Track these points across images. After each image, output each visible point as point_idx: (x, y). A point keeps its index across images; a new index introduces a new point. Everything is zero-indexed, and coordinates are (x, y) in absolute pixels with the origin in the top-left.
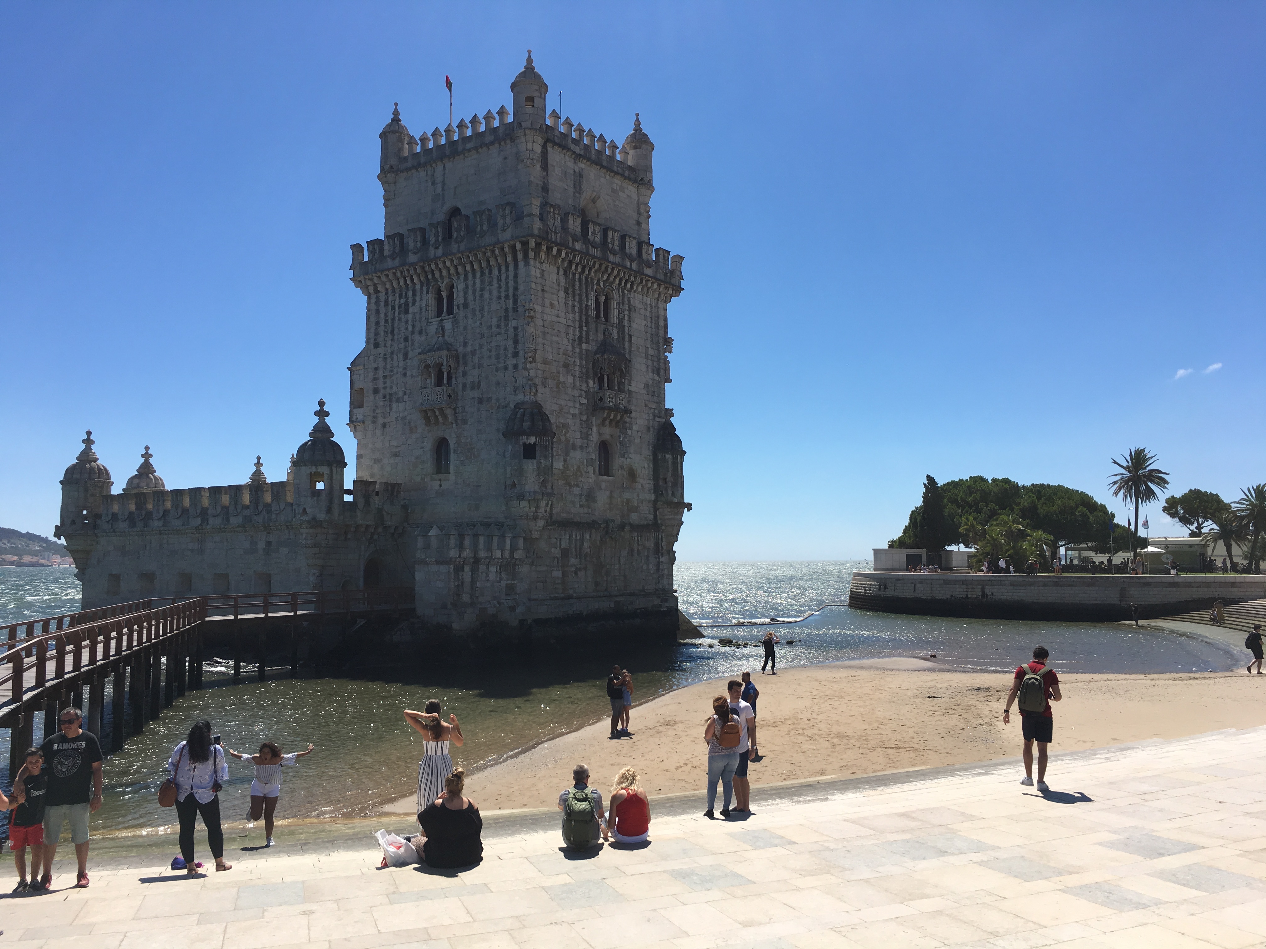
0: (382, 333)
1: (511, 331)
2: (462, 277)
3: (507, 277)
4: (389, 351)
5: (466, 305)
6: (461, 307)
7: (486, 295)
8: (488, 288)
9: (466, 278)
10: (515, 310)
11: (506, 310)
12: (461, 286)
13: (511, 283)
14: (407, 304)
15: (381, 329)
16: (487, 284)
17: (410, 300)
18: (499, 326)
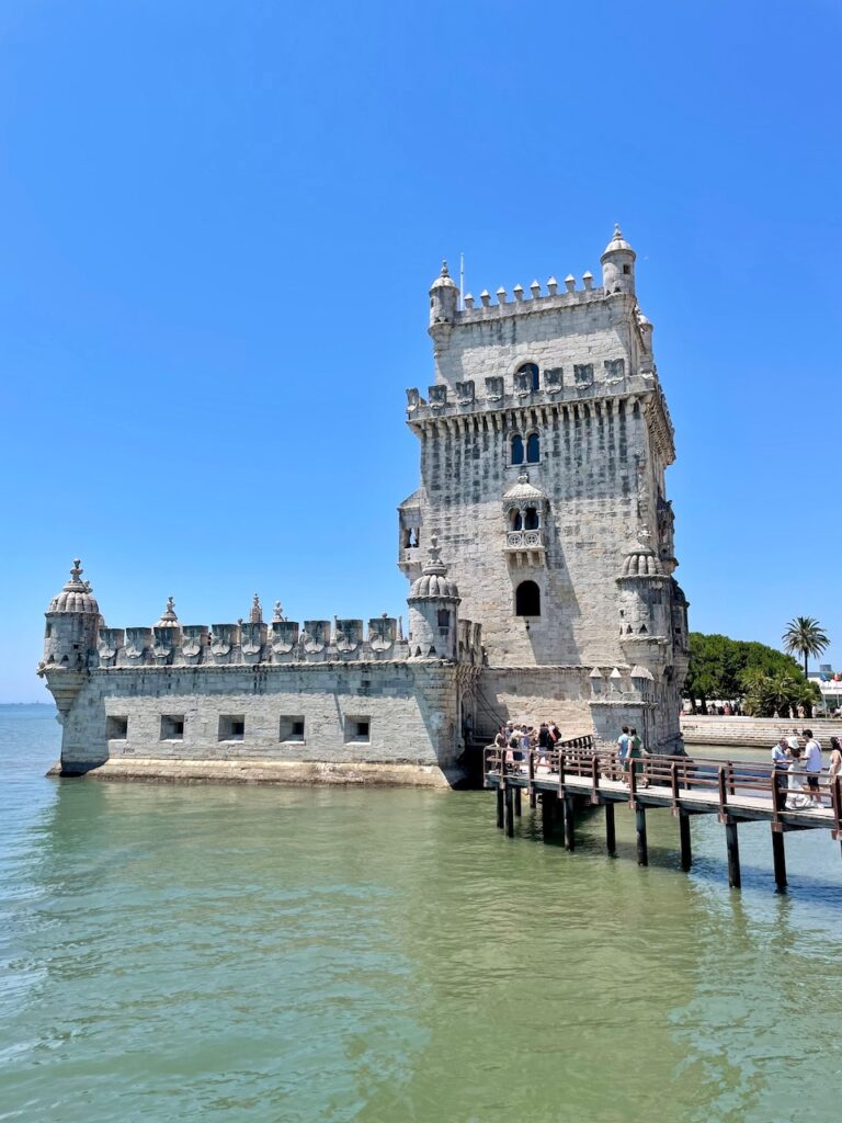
0: (443, 477)
1: (619, 481)
2: (550, 427)
3: (611, 429)
4: (454, 493)
5: (556, 453)
6: (550, 455)
7: (584, 445)
8: (585, 438)
9: (556, 428)
10: (623, 460)
11: (611, 460)
12: (550, 435)
13: (617, 436)
14: (476, 449)
15: (442, 472)
16: (584, 434)
17: (481, 446)
18: (602, 475)
